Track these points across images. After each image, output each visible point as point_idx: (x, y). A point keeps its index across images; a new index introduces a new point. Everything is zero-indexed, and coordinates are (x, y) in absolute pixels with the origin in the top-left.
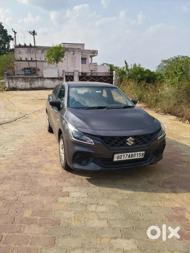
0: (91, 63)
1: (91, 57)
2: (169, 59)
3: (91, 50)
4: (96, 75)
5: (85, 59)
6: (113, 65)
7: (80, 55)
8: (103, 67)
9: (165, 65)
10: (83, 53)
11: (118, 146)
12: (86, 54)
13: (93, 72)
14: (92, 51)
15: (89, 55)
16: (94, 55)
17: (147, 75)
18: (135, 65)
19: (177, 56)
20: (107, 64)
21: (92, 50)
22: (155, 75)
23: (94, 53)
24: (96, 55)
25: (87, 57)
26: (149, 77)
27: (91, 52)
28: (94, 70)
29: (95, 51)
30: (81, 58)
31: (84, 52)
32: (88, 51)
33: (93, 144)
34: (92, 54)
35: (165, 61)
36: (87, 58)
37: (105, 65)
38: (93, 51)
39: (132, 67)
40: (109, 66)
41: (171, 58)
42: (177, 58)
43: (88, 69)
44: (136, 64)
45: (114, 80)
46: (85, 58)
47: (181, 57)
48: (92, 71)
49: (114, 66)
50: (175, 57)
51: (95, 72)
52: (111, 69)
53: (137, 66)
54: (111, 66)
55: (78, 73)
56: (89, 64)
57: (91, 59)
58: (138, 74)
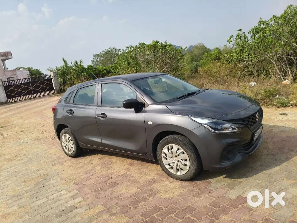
0: (5, 69)
1: (3, 61)
2: (101, 53)
6: (32, 68)
8: (19, 72)
13: (11, 79)
14: (3, 54)
16: (8, 58)
17: (92, 72)
18: (76, 63)
22: (99, 71)
23: (7, 56)
24: (10, 57)
27: (2, 55)
28: (13, 78)
29: (8, 53)
33: (238, 130)
34: (4, 58)
35: (98, 56)
37: (20, 69)
38: (5, 53)
39: (73, 65)
40: (27, 70)
41: (102, 51)
42: (109, 51)
43: (3, 77)
44: (77, 61)
45: (53, 83)
47: (112, 49)
48: (8, 78)
49: (33, 69)
50: (106, 49)
51: (14, 79)
52: (30, 73)
53: (79, 64)
54: (29, 69)
55: (2, 83)
56: (4, 71)
57: (3, 64)
58: (83, 72)
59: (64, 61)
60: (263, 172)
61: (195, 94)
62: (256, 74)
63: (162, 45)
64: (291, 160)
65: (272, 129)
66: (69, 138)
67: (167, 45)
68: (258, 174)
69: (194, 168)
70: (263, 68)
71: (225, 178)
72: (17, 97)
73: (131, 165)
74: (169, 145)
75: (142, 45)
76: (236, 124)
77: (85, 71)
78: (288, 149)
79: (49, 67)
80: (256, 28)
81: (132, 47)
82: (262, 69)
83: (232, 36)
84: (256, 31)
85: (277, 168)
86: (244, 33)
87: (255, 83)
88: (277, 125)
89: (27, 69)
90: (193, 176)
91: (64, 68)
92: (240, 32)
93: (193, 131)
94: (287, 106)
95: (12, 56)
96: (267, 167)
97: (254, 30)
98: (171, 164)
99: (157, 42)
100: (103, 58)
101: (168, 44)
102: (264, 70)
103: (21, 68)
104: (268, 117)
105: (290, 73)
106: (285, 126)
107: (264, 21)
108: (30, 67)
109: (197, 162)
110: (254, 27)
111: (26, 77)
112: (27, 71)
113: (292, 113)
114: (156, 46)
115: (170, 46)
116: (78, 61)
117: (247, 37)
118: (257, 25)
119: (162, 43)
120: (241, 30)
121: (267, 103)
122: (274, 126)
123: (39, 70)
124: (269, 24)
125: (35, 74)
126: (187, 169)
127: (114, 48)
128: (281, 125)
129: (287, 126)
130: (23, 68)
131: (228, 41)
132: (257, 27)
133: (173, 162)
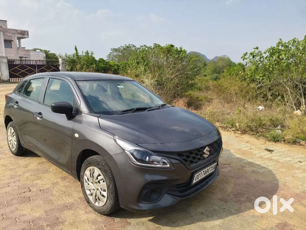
0: (19, 48)
1: (19, 39)
2: (119, 48)
3: (17, 30)
4: (35, 64)
5: (10, 41)
6: (49, 51)
7: (2, 36)
8: (35, 53)
9: (115, 54)
10: (6, 34)
11: (196, 162)
12: (11, 35)
13: (23, 59)
14: (20, 32)
15: (15, 36)
16: (24, 37)
17: (102, 65)
18: (87, 53)
19: (127, 45)
20: (41, 50)
21: (20, 30)
22: (110, 66)
23: (23, 34)
24: (26, 36)
25: (12, 39)
26: (104, 67)
27: (18, 33)
28: (26, 57)
29: (25, 31)
30: (4, 40)
31: (7, 32)
32: (14, 31)
33: (168, 166)
34: (20, 36)
35: (116, 50)
36: (13, 41)
37: (37, 51)
38: (22, 31)
39: (84, 54)
41: (121, 46)
42: (128, 47)
43: (15, 55)
44: (88, 51)
45: (60, 70)
46: (10, 39)
48: (21, 57)
49: (50, 53)
50: (125, 45)
51: (27, 59)
52: (46, 56)
53: (90, 55)
54: (46, 52)
55: (7, 60)
56: (17, 49)
57: (19, 42)
58: (92, 64)
59: (76, 48)
60: (198, 223)
61: (147, 110)
62: (270, 97)
63: (177, 50)
64: (242, 214)
65: (246, 167)
66: (13, 133)
67: (181, 51)
68: (190, 225)
69: (111, 202)
70: (279, 93)
71: (151, 221)
72: (20, 77)
73: (64, 179)
74: (91, 168)
75: (157, 46)
76: (168, 157)
77: (95, 63)
78: (247, 197)
79: (60, 54)
80: (273, 49)
81: (146, 47)
82: (277, 94)
83: (247, 53)
84: (273, 52)
85: (218, 222)
86: (260, 52)
87: (263, 108)
88: (255, 162)
89: (44, 51)
90: (109, 211)
91: (74, 56)
92: (256, 50)
93: (114, 157)
94: (278, 141)
95: (28, 35)
96: (208, 217)
97: (270, 50)
98: (91, 191)
99: (172, 46)
100: (120, 54)
101: (183, 49)
102: (279, 95)
103: (38, 49)
104: (250, 150)
105: (303, 103)
106: (262, 165)
107: (283, 42)
108: (48, 50)
109: (114, 195)
110: (271, 47)
111: (42, 59)
112: (43, 54)
113: (280, 150)
114: (170, 50)
115: (185, 52)
116: (90, 52)
117: (263, 57)
118: (275, 46)
119: (177, 48)
120: (257, 48)
121: (260, 133)
122: (250, 164)
123: (56, 55)
124: (289, 47)
125: (50, 58)
126: (104, 202)
127: (133, 46)
128: (258, 164)
129: (264, 166)
130: (40, 50)
131: (242, 58)
132: (274, 47)
133: (93, 189)
